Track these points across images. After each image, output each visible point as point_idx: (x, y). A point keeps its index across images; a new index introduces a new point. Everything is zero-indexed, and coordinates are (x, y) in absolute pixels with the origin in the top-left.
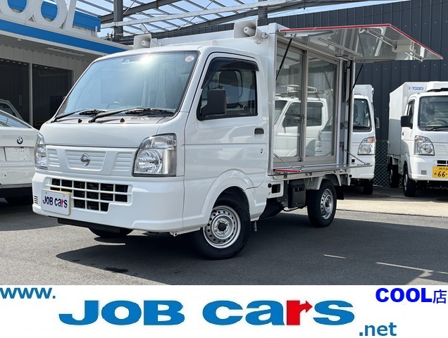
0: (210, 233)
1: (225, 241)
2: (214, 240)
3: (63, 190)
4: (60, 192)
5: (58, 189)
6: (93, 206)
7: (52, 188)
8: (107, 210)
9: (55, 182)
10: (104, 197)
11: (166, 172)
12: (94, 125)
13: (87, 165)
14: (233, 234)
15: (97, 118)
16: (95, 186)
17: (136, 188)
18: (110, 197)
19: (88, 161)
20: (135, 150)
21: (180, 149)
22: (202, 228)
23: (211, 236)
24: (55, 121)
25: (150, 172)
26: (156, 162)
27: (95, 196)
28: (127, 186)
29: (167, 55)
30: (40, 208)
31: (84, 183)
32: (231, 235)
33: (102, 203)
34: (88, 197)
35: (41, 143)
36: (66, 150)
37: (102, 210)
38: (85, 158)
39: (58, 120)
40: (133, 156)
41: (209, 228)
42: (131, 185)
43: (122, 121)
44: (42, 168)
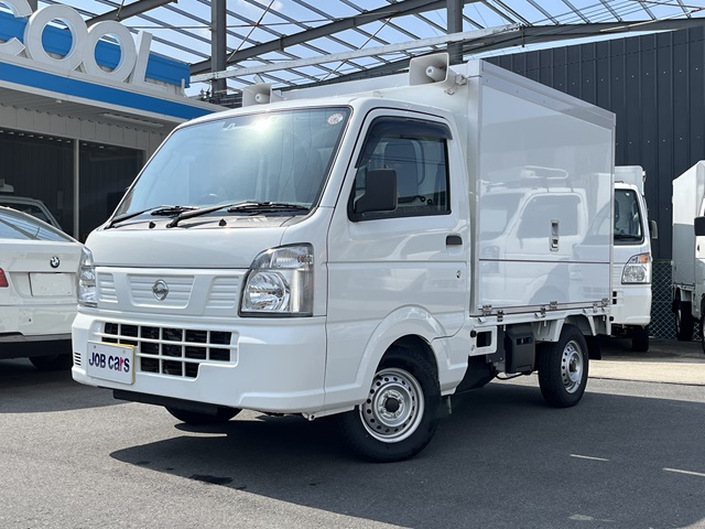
0: (371, 416)
1: (396, 430)
2: (379, 427)
3: (123, 342)
4: (118, 345)
5: (115, 341)
6: (173, 368)
7: (104, 339)
8: (195, 376)
9: (110, 328)
10: (191, 352)
11: (296, 309)
12: (175, 231)
13: (163, 299)
14: (410, 418)
15: (180, 219)
16: (176, 334)
17: (246, 336)
18: (200, 353)
19: (165, 292)
20: (243, 273)
21: (319, 270)
22: (357, 407)
23: (372, 421)
24: (111, 227)
25: (269, 309)
26: (279, 293)
27: (176, 351)
28: (229, 334)
29: (297, 115)
30: (83, 372)
31: (157, 329)
32: (407, 420)
33: (187, 364)
34: (164, 354)
35: (87, 263)
36: (130, 275)
37: (188, 375)
38: (160, 287)
39: (116, 225)
40: (240, 281)
41: (369, 407)
42: (237, 333)
43: (223, 223)
44: (89, 305)
